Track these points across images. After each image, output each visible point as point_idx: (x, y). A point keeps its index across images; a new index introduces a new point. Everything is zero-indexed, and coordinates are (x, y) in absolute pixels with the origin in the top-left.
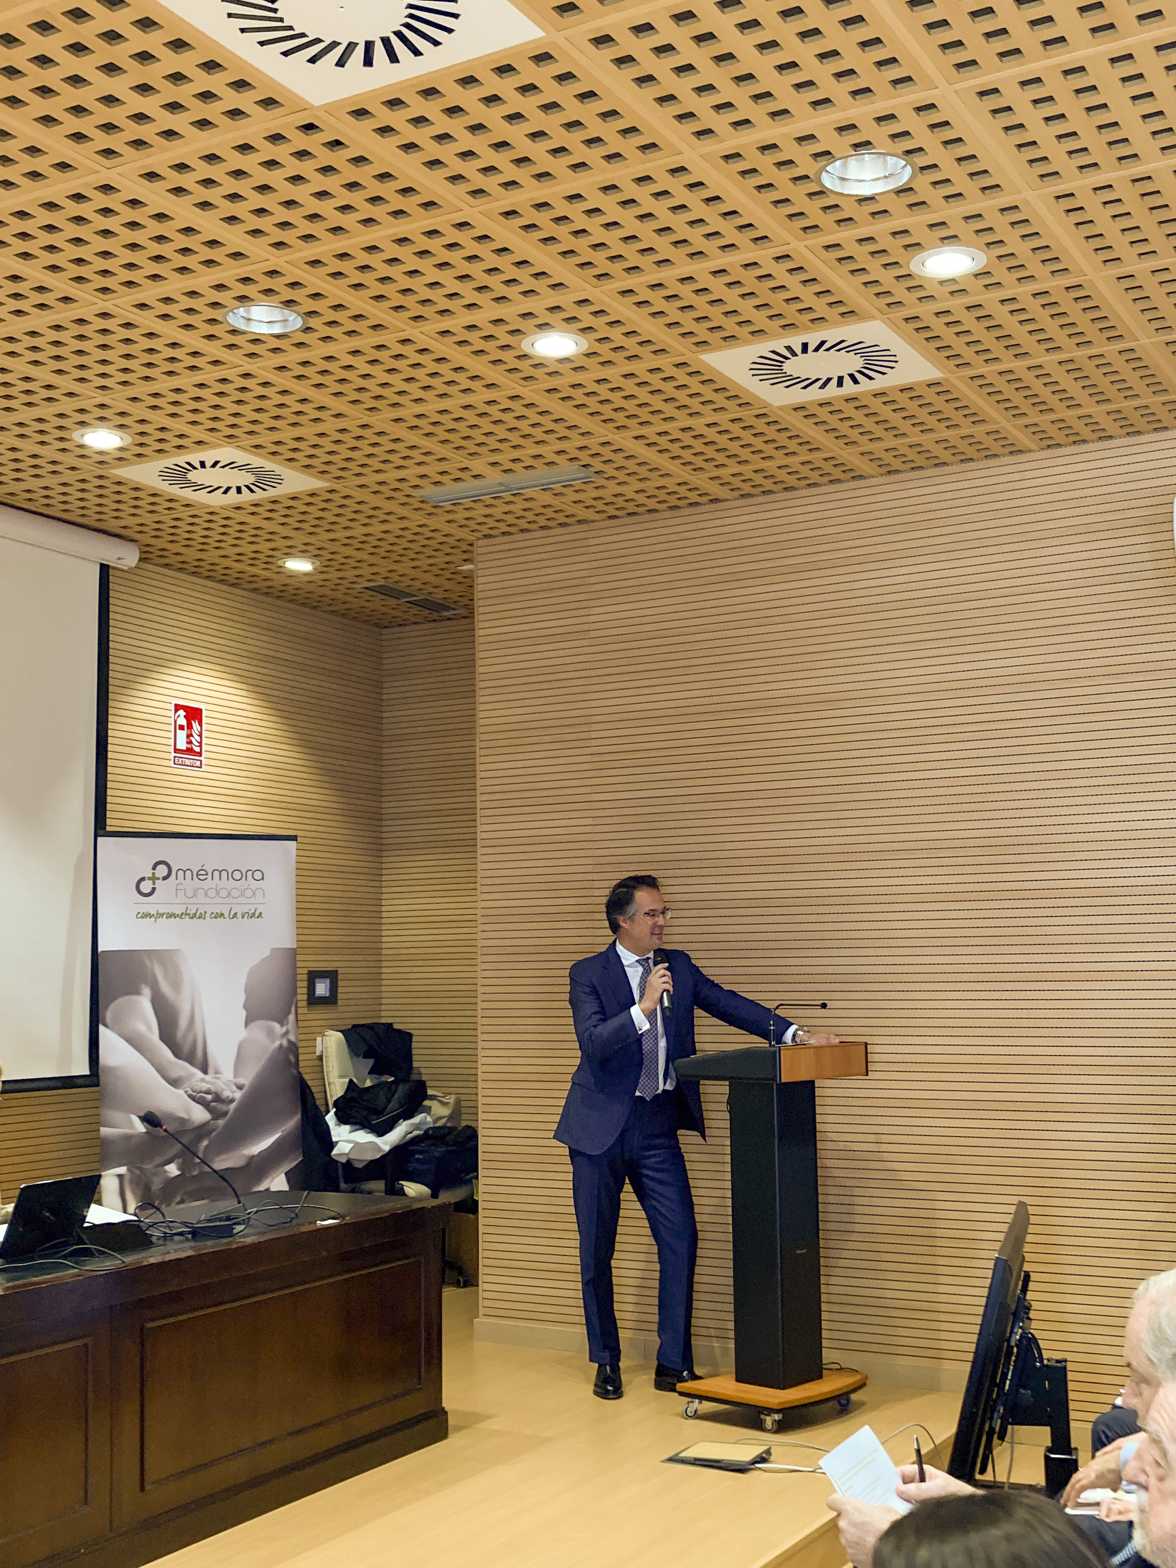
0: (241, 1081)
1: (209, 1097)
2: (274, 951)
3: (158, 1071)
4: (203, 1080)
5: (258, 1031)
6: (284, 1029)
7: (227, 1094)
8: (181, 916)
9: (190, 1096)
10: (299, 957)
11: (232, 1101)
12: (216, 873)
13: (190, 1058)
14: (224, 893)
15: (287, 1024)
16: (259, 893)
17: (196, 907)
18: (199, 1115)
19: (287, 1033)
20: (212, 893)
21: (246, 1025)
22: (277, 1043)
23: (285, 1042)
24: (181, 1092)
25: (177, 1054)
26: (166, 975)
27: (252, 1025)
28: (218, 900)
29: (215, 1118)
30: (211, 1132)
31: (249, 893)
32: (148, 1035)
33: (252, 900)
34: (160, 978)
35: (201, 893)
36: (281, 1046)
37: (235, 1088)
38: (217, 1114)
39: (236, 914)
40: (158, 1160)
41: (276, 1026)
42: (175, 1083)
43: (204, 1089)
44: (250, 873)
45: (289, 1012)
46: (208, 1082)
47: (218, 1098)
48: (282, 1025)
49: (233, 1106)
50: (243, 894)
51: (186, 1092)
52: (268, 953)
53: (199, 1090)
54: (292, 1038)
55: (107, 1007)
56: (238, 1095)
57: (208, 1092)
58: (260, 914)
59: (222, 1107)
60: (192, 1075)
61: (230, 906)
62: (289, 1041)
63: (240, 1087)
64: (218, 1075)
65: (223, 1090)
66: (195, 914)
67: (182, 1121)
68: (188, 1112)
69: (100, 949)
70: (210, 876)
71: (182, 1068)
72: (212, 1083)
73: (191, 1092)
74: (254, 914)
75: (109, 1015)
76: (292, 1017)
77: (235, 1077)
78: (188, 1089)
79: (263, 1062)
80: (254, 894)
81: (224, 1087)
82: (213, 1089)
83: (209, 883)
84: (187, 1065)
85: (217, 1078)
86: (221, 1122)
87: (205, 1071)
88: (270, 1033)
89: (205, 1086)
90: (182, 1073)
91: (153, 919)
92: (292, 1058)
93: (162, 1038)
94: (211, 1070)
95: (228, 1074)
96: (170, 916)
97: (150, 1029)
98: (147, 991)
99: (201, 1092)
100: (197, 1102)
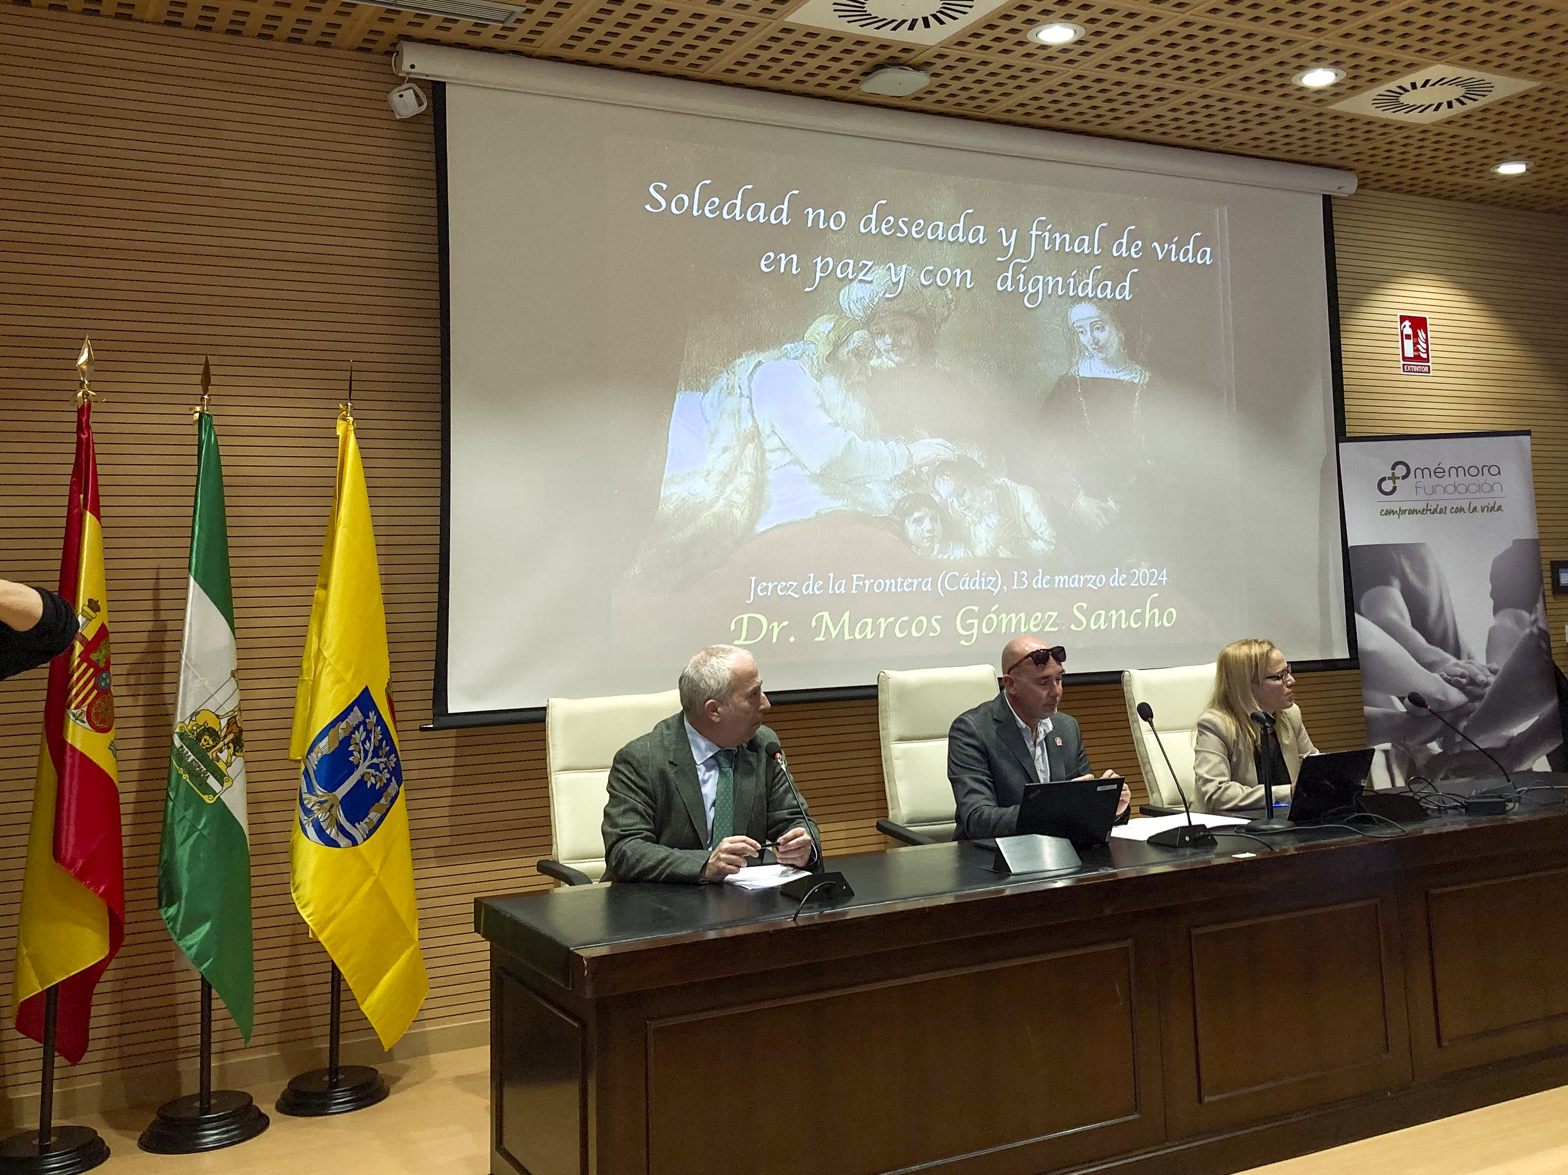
0: (1495, 666)
1: (1464, 681)
2: (1515, 541)
3: (1414, 656)
5: (1507, 620)
6: (1533, 617)
7: (1481, 677)
8: (1422, 512)
9: (1445, 680)
10: (1542, 548)
11: (1487, 684)
12: (1453, 471)
13: (1443, 644)
14: (1462, 489)
15: (1536, 612)
16: (1497, 487)
17: (1437, 502)
18: (1456, 696)
19: (1536, 621)
20: (1451, 489)
21: (1494, 614)
22: (1528, 631)
23: (1535, 630)
24: (1436, 675)
25: (1429, 641)
26: (1413, 567)
27: (1500, 613)
28: (1456, 495)
29: (1471, 701)
30: (1470, 713)
31: (1486, 488)
32: (1402, 623)
33: (1490, 495)
34: (1408, 570)
35: (1440, 490)
36: (1531, 633)
37: (1488, 673)
38: (1473, 697)
39: (1475, 508)
40: (1422, 738)
41: (1525, 614)
42: (1430, 666)
43: (1458, 674)
44: (1486, 469)
45: (1536, 601)
46: (1461, 667)
47: (1473, 681)
48: (1531, 613)
49: (1488, 690)
50: (1480, 488)
51: (1441, 676)
52: (1511, 545)
53: (1454, 673)
54: (1542, 625)
55: (1360, 599)
56: (1492, 679)
57: (1463, 676)
58: (1499, 508)
59: (1478, 691)
60: (1447, 660)
61: (1468, 502)
62: (1540, 629)
63: (1494, 672)
64: (1471, 660)
65: (1477, 674)
66: (1436, 510)
67: (1440, 702)
68: (1445, 694)
69: (1349, 545)
70: (1447, 473)
71: (1437, 653)
72: (1465, 668)
73: (1446, 677)
74: (1493, 508)
75: (1363, 605)
76: (1540, 606)
77: (1488, 662)
78: (1444, 673)
79: (1514, 649)
80: (1492, 487)
81: (1477, 671)
82: (1466, 672)
83: (1446, 481)
84: (1441, 651)
85: (1470, 663)
86: (1478, 705)
87: (1458, 657)
88: (1519, 621)
89: (1460, 670)
90: (1437, 658)
91: (1396, 515)
92: (1543, 645)
93: (1414, 625)
94: (1464, 655)
95: (1480, 659)
96: (1412, 512)
97: (1403, 617)
98: (1396, 583)
99: (1456, 676)
100: (1452, 685)
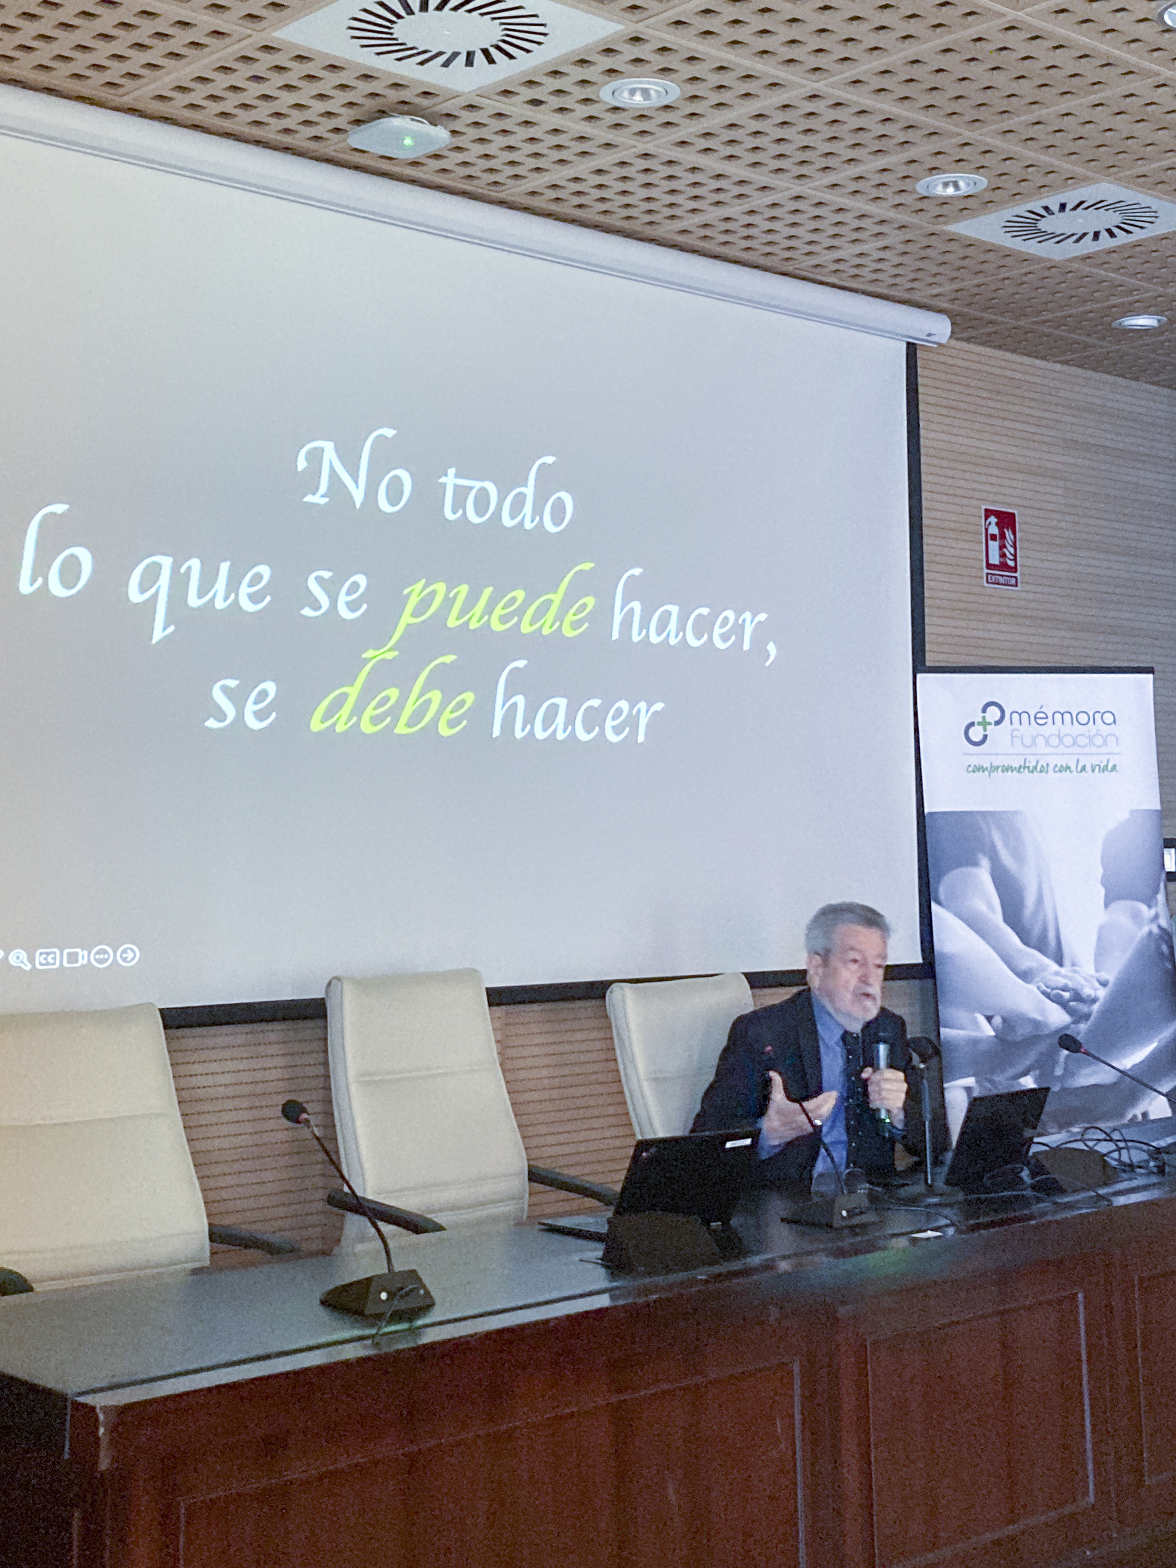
0: (1104, 976)
1: (1066, 995)
2: (1133, 812)
3: (1003, 959)
4: (1057, 974)
5: (1121, 913)
6: (1153, 912)
7: (1087, 991)
8: (1019, 770)
9: (1044, 993)
11: (1094, 1001)
12: (1058, 717)
13: (1041, 946)
14: (1068, 741)
15: (1156, 905)
16: (1111, 740)
17: (1037, 757)
18: (1057, 1016)
19: (1156, 917)
20: (1054, 741)
21: (1106, 905)
22: (1146, 929)
23: (1155, 930)
24: (1032, 987)
25: (1026, 941)
26: (1006, 845)
27: (1113, 906)
28: (1061, 749)
29: (1076, 1022)
31: (1099, 741)
32: (991, 915)
33: (1104, 750)
34: (1000, 845)
35: (1040, 741)
36: (1150, 933)
37: (1097, 985)
38: (1079, 1017)
39: (1084, 767)
40: (1012, 1070)
41: (1143, 907)
42: (1025, 976)
43: (1060, 985)
44: (1098, 716)
45: (1156, 892)
46: (1065, 977)
47: (1077, 997)
48: (1150, 907)
49: (1096, 1007)
50: (1091, 742)
51: (1038, 988)
52: (1126, 816)
53: (1053, 985)
54: (1163, 922)
55: (938, 882)
56: (1102, 993)
57: (1064, 989)
58: (1114, 767)
59: (1084, 1008)
60: (1043, 968)
61: (1075, 758)
62: (1159, 927)
63: (1104, 984)
64: (1076, 968)
65: (1083, 986)
66: (1035, 768)
67: (1036, 1024)
68: (1042, 1012)
70: (1050, 720)
71: (1032, 958)
72: (1069, 978)
73: (1044, 988)
74: (1106, 766)
75: (942, 891)
76: (1161, 897)
77: (1097, 971)
78: (1041, 984)
79: (1128, 954)
80: (1105, 743)
81: (1082, 981)
82: (1070, 984)
83: (1049, 729)
84: (1038, 954)
86: (1083, 1027)
87: (1061, 964)
88: (1136, 916)
89: (1061, 981)
90: (1033, 964)
91: (986, 773)
92: (1164, 948)
93: (1007, 920)
94: (1067, 962)
96: (1007, 769)
97: (991, 909)
98: (985, 863)
99: (1057, 988)
100: (1052, 1001)
